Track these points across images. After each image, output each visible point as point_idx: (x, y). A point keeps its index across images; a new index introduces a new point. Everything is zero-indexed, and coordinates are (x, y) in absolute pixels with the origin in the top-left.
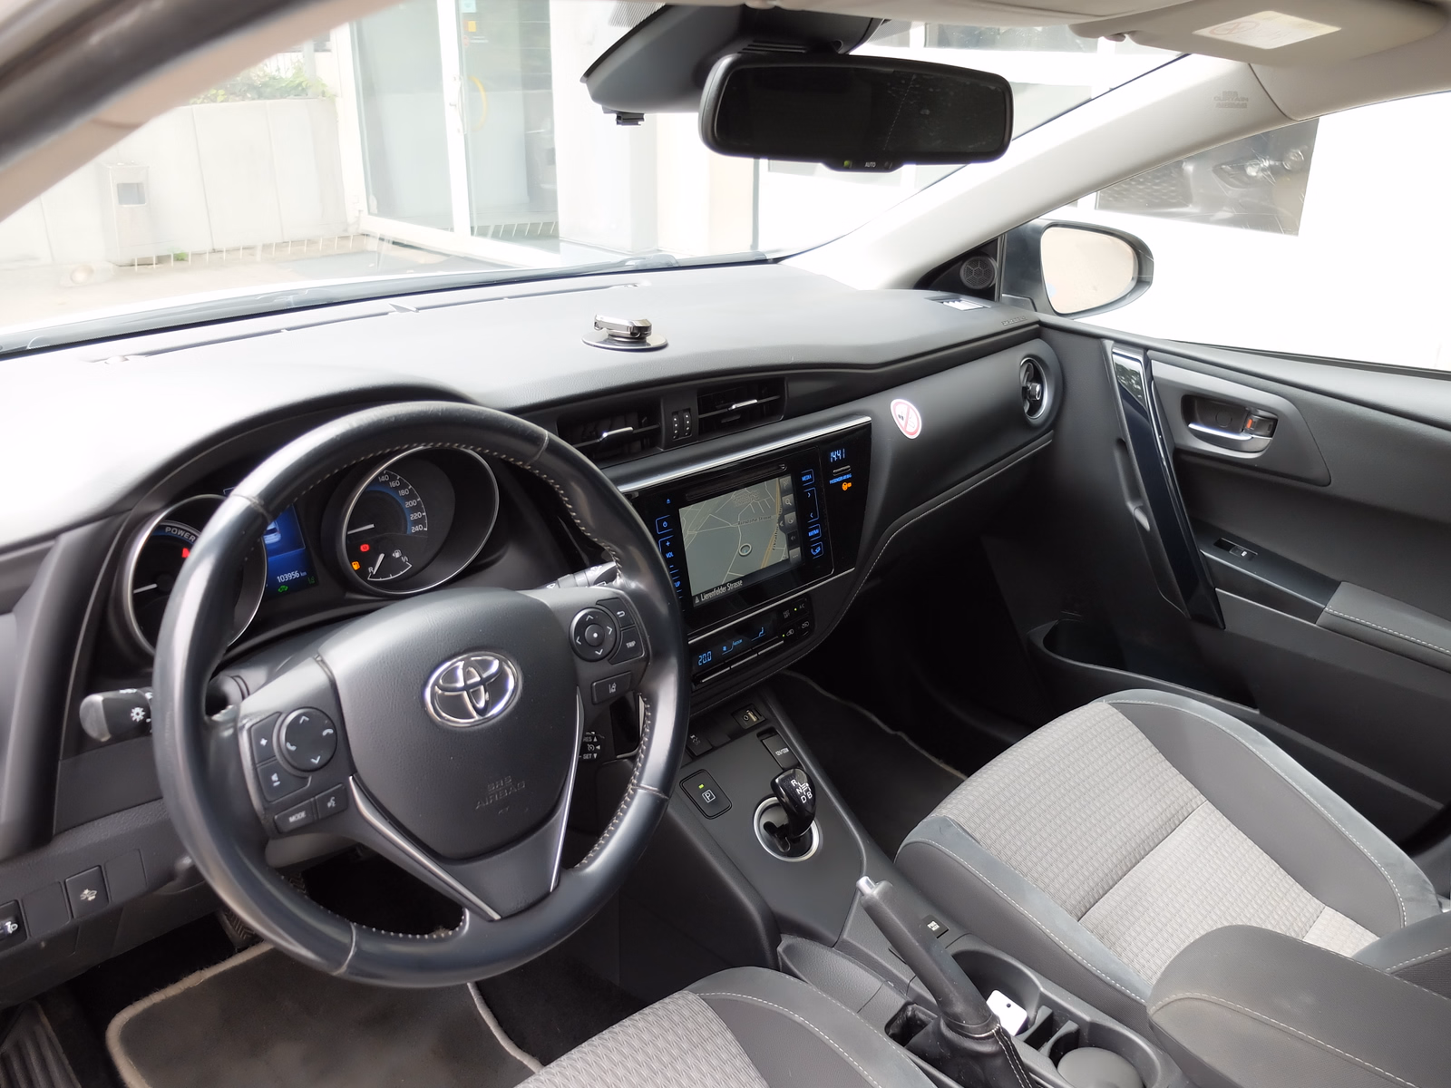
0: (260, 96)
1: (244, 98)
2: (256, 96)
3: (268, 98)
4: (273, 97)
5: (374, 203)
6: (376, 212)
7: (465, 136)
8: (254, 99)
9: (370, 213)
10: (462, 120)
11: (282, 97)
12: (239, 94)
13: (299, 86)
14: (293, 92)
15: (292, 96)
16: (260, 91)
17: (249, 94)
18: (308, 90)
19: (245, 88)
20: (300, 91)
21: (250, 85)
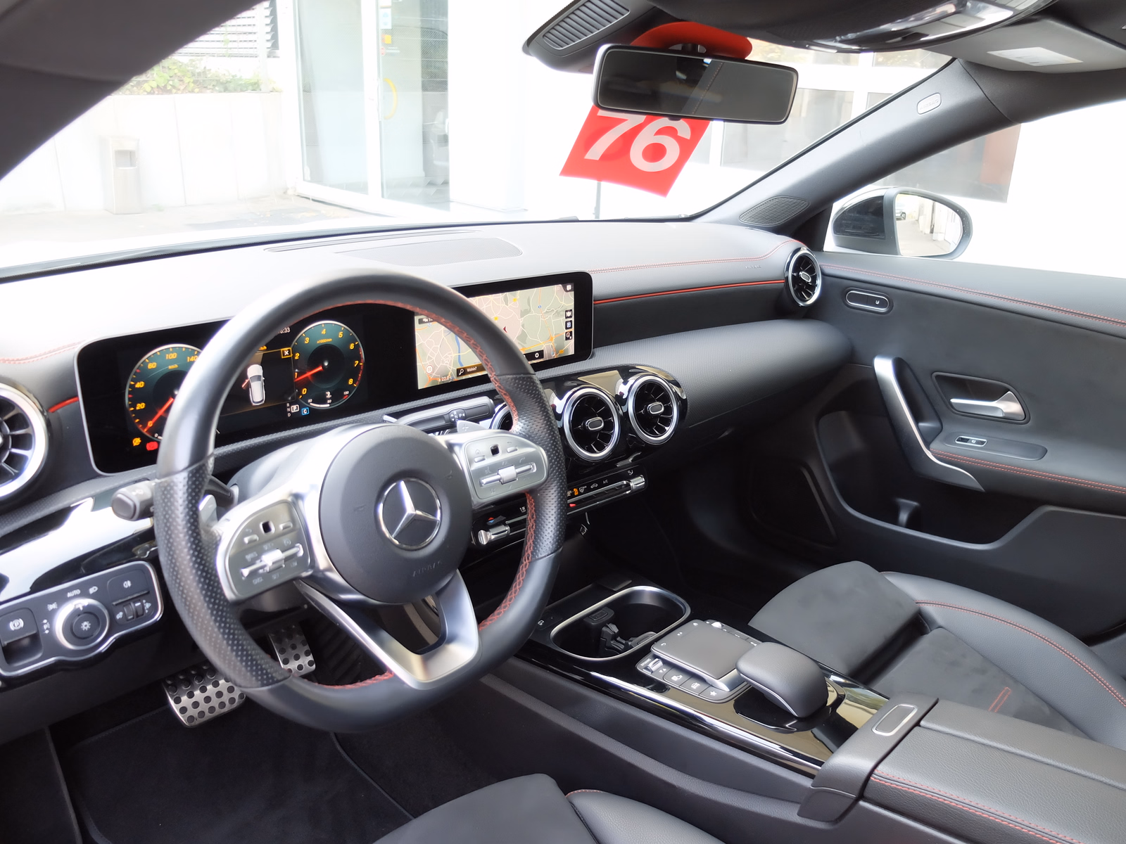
0: (226, 90)
1: (213, 90)
2: (222, 90)
3: (230, 91)
4: (235, 90)
5: (307, 171)
6: (309, 179)
7: (380, 122)
8: (220, 92)
9: (304, 180)
10: (378, 110)
11: (242, 91)
12: (209, 87)
13: (256, 83)
14: (250, 87)
15: (249, 91)
16: (225, 86)
17: (217, 88)
18: (262, 87)
19: (214, 83)
20: (255, 86)
21: (218, 81)
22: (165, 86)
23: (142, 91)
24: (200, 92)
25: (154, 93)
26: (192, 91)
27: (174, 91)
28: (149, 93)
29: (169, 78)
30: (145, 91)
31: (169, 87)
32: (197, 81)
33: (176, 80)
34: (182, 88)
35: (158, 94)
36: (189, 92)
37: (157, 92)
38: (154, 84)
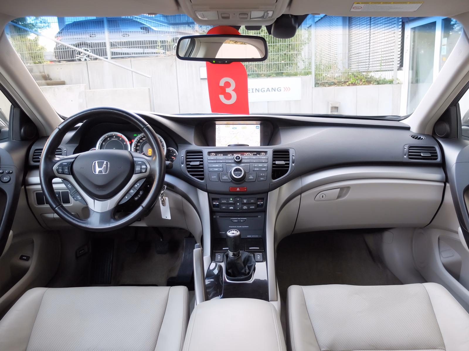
0: (378, 84)
1: (373, 84)
2: (377, 84)
3: (380, 84)
4: (382, 84)
8: (376, 84)
11: (385, 84)
12: (372, 83)
13: (391, 81)
14: (389, 82)
15: (388, 84)
16: (378, 83)
17: (375, 83)
18: (394, 82)
19: (374, 81)
20: (391, 82)
21: (375, 81)
22: (355, 83)
23: (345, 85)
24: (368, 85)
25: (350, 86)
26: (365, 85)
27: (358, 84)
28: (348, 86)
29: (356, 80)
30: (346, 85)
31: (356, 83)
32: (367, 81)
33: (359, 81)
34: (361, 83)
35: (351, 86)
36: (364, 85)
37: (351, 85)
38: (350, 82)
